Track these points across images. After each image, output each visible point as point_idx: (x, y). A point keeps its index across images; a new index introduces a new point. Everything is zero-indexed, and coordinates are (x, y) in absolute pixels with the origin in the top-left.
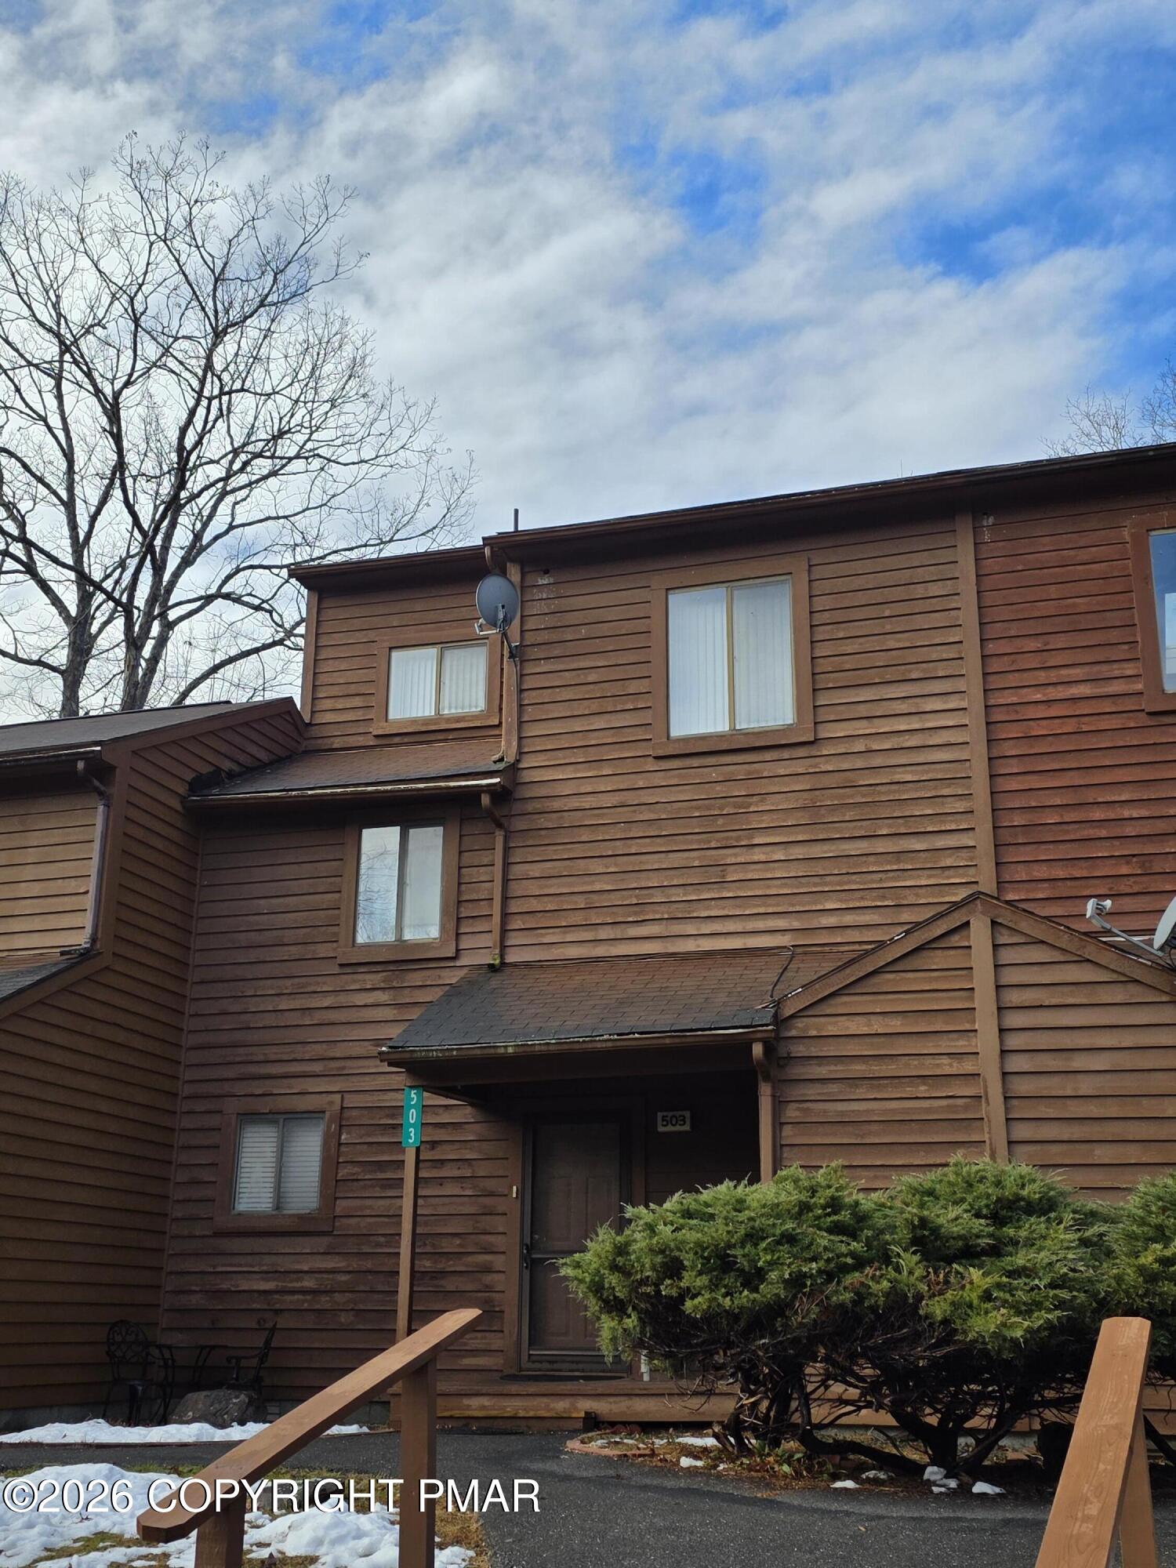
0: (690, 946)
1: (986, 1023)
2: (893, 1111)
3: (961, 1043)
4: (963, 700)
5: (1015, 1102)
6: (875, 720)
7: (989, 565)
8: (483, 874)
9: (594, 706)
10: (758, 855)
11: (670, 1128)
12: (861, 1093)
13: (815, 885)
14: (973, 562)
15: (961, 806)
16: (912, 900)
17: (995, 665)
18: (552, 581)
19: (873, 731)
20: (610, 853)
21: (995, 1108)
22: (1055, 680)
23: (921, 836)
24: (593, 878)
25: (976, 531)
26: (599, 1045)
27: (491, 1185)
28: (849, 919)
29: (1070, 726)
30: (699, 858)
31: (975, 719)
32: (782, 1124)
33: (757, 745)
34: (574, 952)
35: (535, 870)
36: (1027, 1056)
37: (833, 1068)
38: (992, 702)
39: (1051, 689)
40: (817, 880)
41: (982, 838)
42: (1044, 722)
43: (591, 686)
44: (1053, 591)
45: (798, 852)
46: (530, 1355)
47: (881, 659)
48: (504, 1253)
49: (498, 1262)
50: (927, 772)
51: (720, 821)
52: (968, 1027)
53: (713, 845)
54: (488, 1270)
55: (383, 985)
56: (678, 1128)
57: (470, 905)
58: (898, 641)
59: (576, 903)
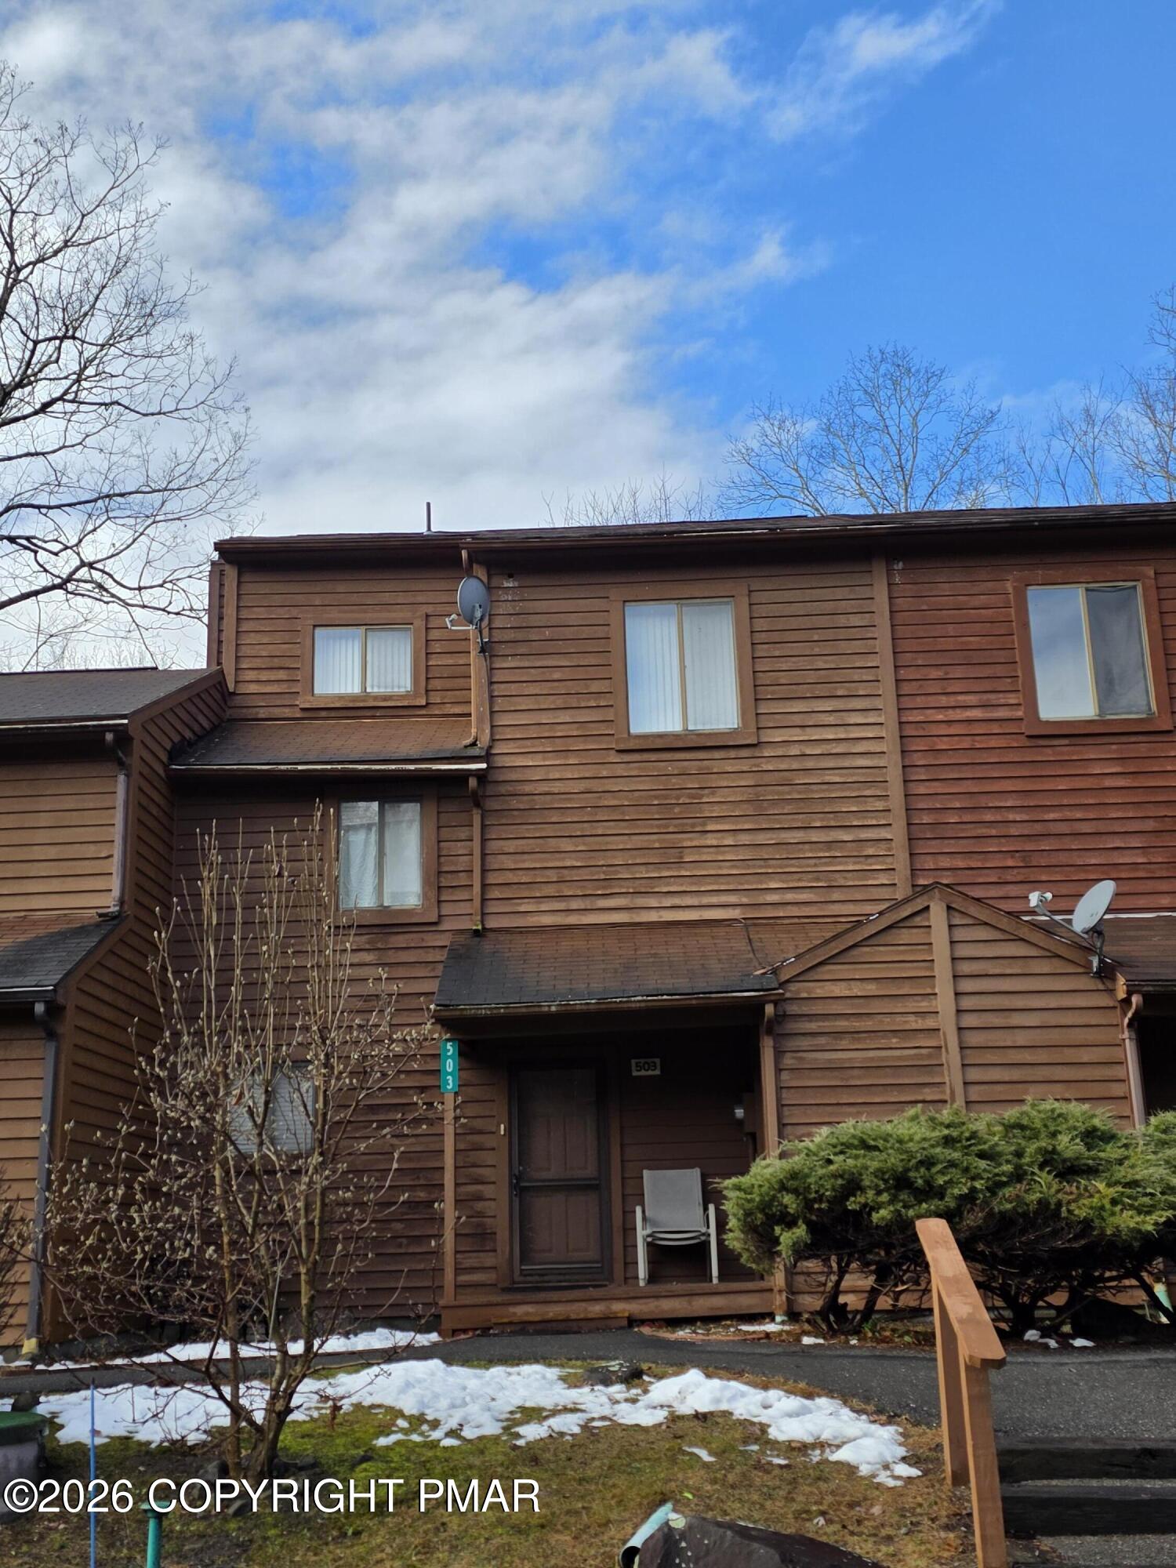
0: (653, 917)
1: (944, 988)
2: (872, 1059)
3: (924, 1004)
4: (880, 716)
5: (968, 1052)
6: (808, 729)
7: (900, 603)
8: (461, 848)
9: (559, 702)
10: (711, 840)
11: (643, 1073)
12: (844, 1043)
13: (761, 867)
14: (886, 600)
15: (880, 805)
16: (842, 882)
17: (906, 689)
18: (516, 584)
19: (806, 738)
20: (579, 833)
21: (953, 1056)
22: (953, 704)
23: (849, 829)
24: (563, 855)
25: (889, 574)
26: (633, 1005)
27: (478, 1124)
28: (790, 897)
29: (966, 743)
30: (658, 841)
31: (890, 732)
32: (781, 1070)
33: (709, 744)
34: (547, 920)
35: (511, 846)
36: (975, 1015)
37: (821, 1024)
38: (904, 719)
39: (950, 712)
40: (762, 863)
41: (897, 833)
42: (945, 739)
43: (556, 684)
44: (951, 630)
45: (745, 838)
46: (522, 1270)
47: (812, 677)
48: (494, 1183)
49: (488, 1190)
50: (852, 775)
51: (677, 810)
52: (929, 991)
53: (671, 830)
54: (479, 1198)
55: (367, 946)
56: (650, 1073)
57: (449, 876)
58: (826, 662)
59: (548, 877)
